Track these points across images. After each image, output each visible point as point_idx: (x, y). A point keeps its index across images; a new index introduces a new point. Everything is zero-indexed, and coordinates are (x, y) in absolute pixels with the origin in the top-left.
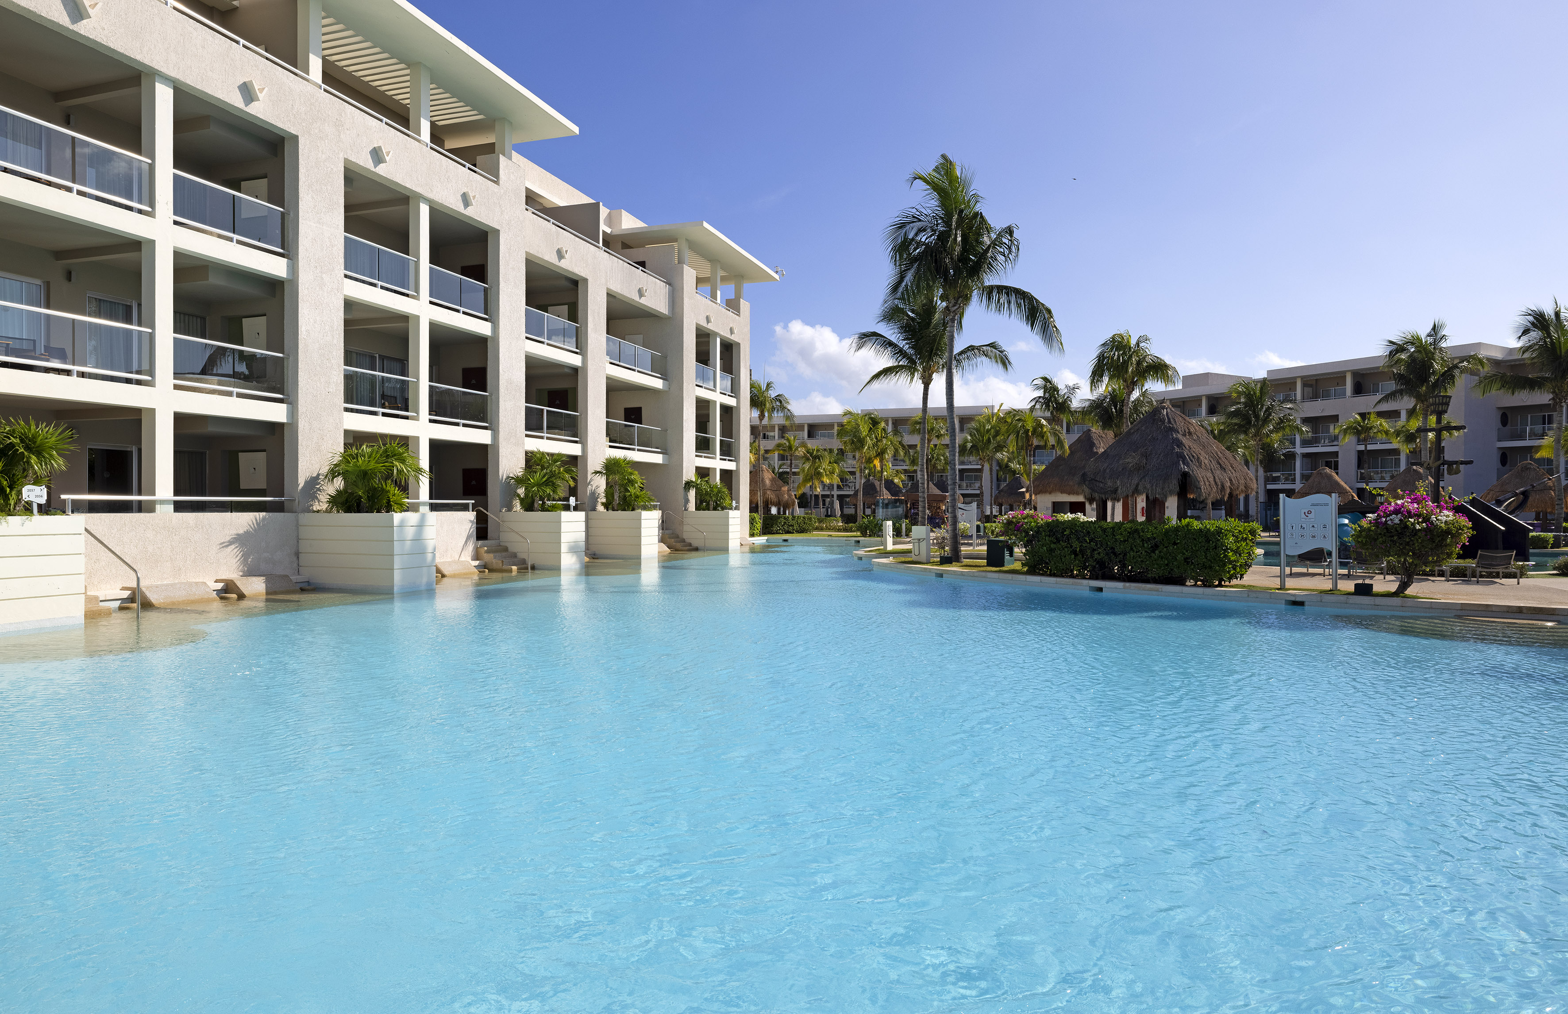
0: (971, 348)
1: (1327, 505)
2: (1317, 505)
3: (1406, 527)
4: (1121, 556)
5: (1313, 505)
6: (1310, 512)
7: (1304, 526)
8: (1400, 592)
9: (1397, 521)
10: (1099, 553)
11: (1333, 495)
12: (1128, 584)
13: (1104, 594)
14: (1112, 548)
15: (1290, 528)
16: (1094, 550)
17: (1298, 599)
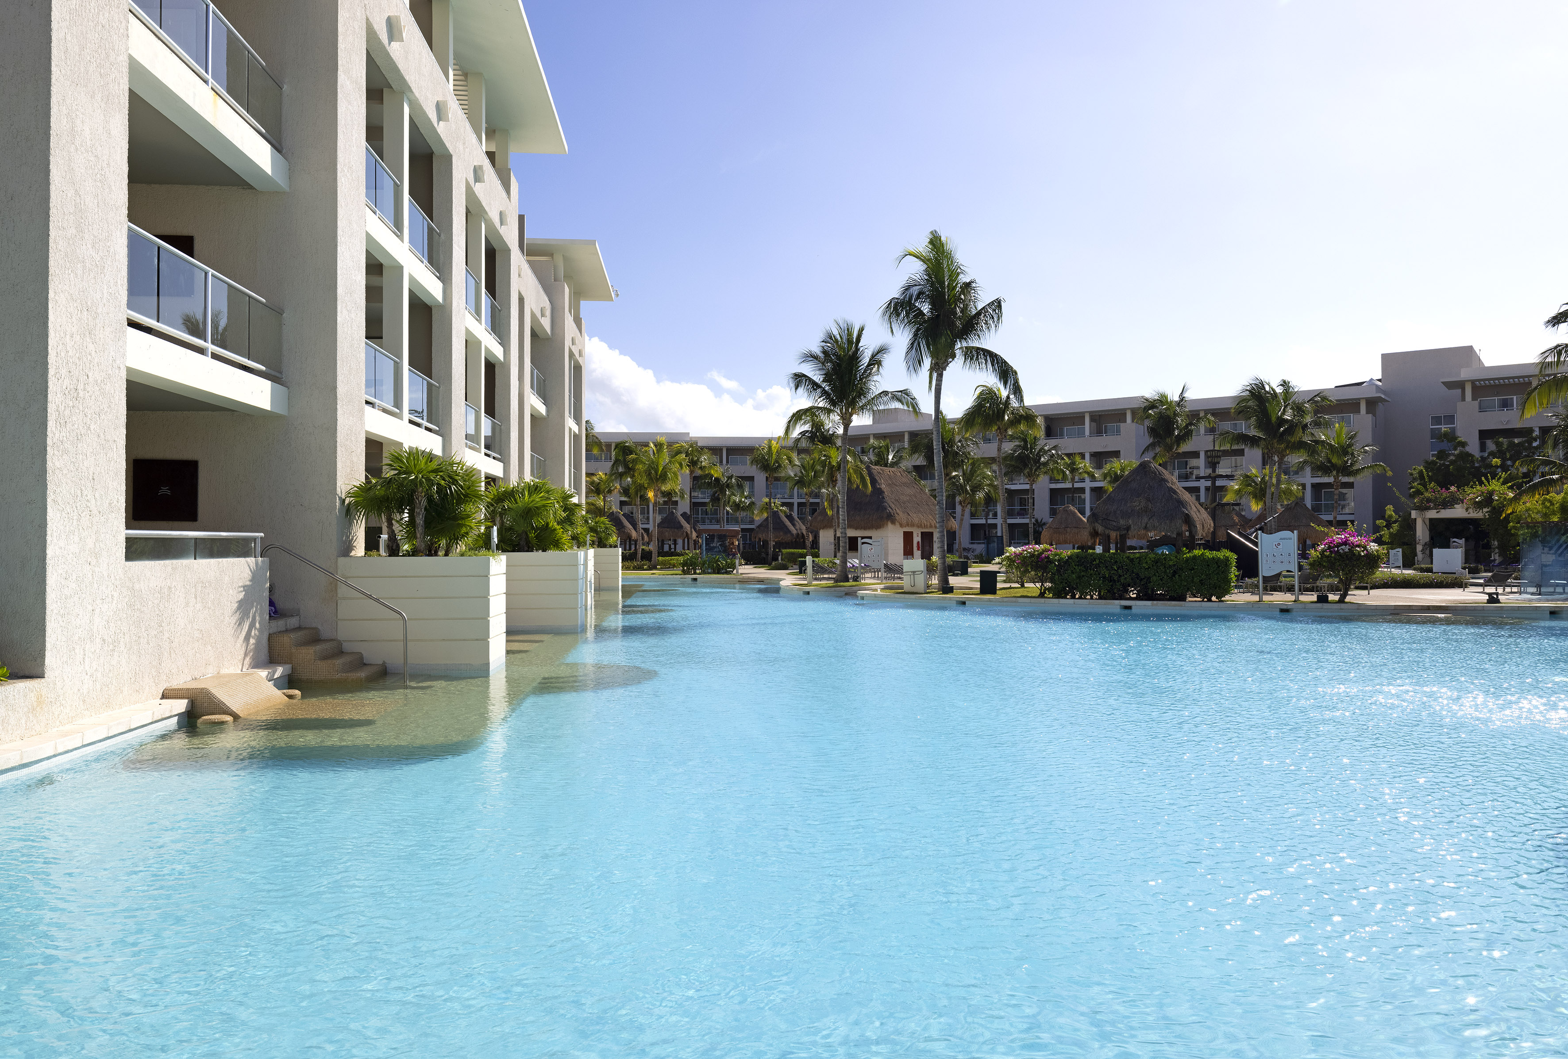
0: (885, 393)
1: (1291, 539)
2: (1284, 539)
3: (1354, 555)
4: (1145, 580)
5: (1281, 539)
6: (1279, 544)
7: (1275, 554)
8: (1342, 601)
9: (1347, 550)
10: (1125, 579)
11: (1295, 532)
12: (1155, 602)
13: (1134, 610)
14: (1137, 574)
15: (1265, 556)
16: (1120, 576)
17: (1285, 607)
